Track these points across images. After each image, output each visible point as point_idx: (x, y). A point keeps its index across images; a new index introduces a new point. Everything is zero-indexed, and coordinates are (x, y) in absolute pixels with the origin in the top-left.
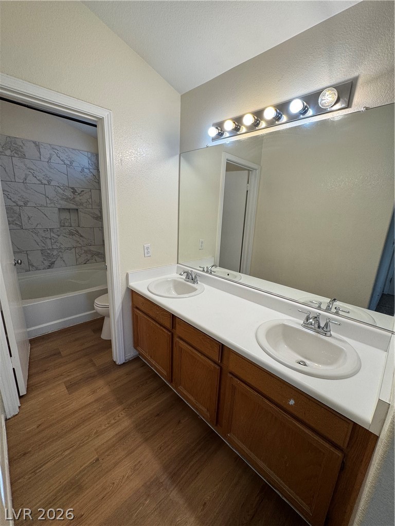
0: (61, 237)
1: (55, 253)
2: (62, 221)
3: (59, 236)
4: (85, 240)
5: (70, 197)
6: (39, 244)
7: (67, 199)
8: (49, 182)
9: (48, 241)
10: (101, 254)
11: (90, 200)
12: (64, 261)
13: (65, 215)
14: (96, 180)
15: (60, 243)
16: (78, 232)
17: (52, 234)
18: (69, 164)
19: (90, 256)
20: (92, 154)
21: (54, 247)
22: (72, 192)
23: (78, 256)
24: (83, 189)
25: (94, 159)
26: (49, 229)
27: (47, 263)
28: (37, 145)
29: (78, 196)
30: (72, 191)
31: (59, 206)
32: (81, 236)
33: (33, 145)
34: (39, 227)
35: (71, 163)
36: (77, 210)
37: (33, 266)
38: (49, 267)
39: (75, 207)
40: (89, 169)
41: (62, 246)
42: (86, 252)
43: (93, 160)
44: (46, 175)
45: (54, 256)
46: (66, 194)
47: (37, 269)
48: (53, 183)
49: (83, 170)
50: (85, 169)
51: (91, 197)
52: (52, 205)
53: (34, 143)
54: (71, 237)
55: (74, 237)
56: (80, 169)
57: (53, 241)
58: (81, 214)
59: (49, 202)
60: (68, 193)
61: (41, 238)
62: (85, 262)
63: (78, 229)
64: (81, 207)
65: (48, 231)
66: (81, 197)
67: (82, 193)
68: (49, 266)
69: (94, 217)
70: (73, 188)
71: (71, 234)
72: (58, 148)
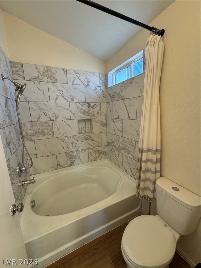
0: (79, 141)
1: (75, 154)
2: (80, 129)
3: (78, 141)
4: (95, 143)
5: (86, 110)
6: (65, 148)
7: (84, 112)
8: (72, 100)
9: (71, 145)
10: (106, 153)
11: (99, 112)
12: (80, 160)
13: (83, 124)
14: (105, 96)
15: (79, 147)
16: (90, 137)
17: (73, 140)
18: (87, 84)
19: (98, 154)
20: (103, 75)
21: (75, 150)
22: (88, 106)
23: (90, 156)
24: (95, 104)
25: (103, 79)
26: (71, 137)
27: (69, 162)
28: (65, 71)
29: (92, 109)
30: (88, 105)
31: (78, 118)
32: (93, 140)
33: (62, 71)
34: (65, 135)
35: (88, 83)
36: (90, 120)
37: (60, 165)
38: (71, 165)
39: (89, 118)
40: (100, 87)
41: (80, 149)
42: (95, 152)
43: (103, 80)
44: (70, 95)
45: (74, 156)
46: (84, 108)
47: (63, 167)
48: (75, 101)
49: (96, 88)
50: (97, 88)
51: (100, 110)
52: (74, 118)
53: (63, 70)
54: (86, 141)
55: (88, 141)
56: (93, 88)
57: (73, 145)
58: (93, 123)
59: (72, 115)
60: (85, 108)
61: (66, 144)
62: (94, 160)
63: (92, 135)
64: (93, 117)
65: (70, 138)
66: (94, 110)
67: (95, 106)
68: (71, 164)
69: (101, 125)
70: (88, 103)
71: (86, 139)
72: (79, 72)
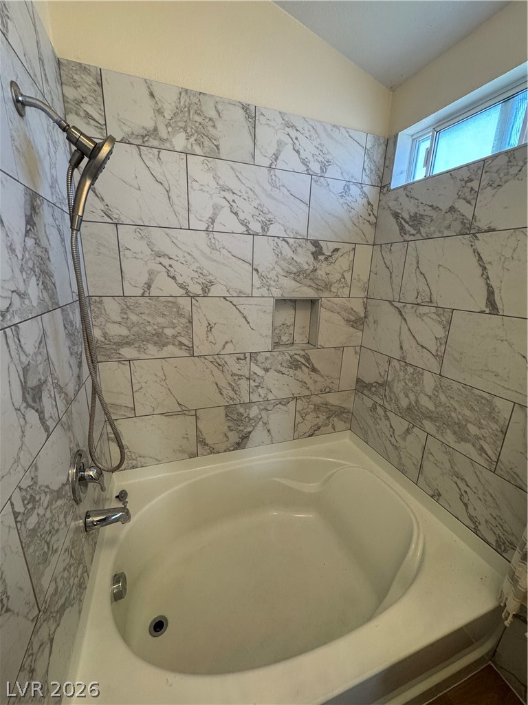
0: (272, 372)
1: (254, 412)
2: (277, 331)
3: (267, 370)
4: (319, 379)
5: (306, 267)
6: (224, 391)
7: (298, 275)
8: (265, 227)
9: (244, 384)
10: (348, 412)
11: (348, 276)
12: (269, 431)
13: (287, 315)
14: (372, 219)
15: (268, 389)
16: (308, 360)
17: (255, 368)
18: (318, 171)
19: (325, 417)
20: (377, 138)
21: (255, 398)
22: (313, 253)
23: (299, 419)
24: (337, 246)
25: (377, 155)
26: (248, 355)
27: (234, 437)
28: (250, 114)
29: (324, 264)
30: (313, 249)
31: (277, 293)
32: (314, 370)
33: (241, 113)
34: (229, 349)
35: (324, 168)
36: (313, 302)
37: (206, 444)
38: (239, 446)
39: (310, 293)
40: (360, 185)
41: (270, 397)
42: (317, 408)
43: (375, 158)
44: (260, 209)
45: (250, 419)
46: (298, 261)
47: (213, 451)
48: (274, 230)
49: (347, 189)
50: (352, 187)
51: (352, 268)
52: (264, 291)
53: (245, 108)
54: (292, 372)
55: (298, 372)
56: (339, 186)
57: (253, 384)
58: (324, 314)
59: (257, 283)
60: (304, 259)
61: (229, 377)
62: (310, 433)
63: (313, 354)
64: (326, 294)
65: (245, 358)
66: (330, 268)
67: (337, 255)
68: (238, 444)
69: (348, 321)
70: (316, 243)
71: (295, 365)
72: (299, 125)
